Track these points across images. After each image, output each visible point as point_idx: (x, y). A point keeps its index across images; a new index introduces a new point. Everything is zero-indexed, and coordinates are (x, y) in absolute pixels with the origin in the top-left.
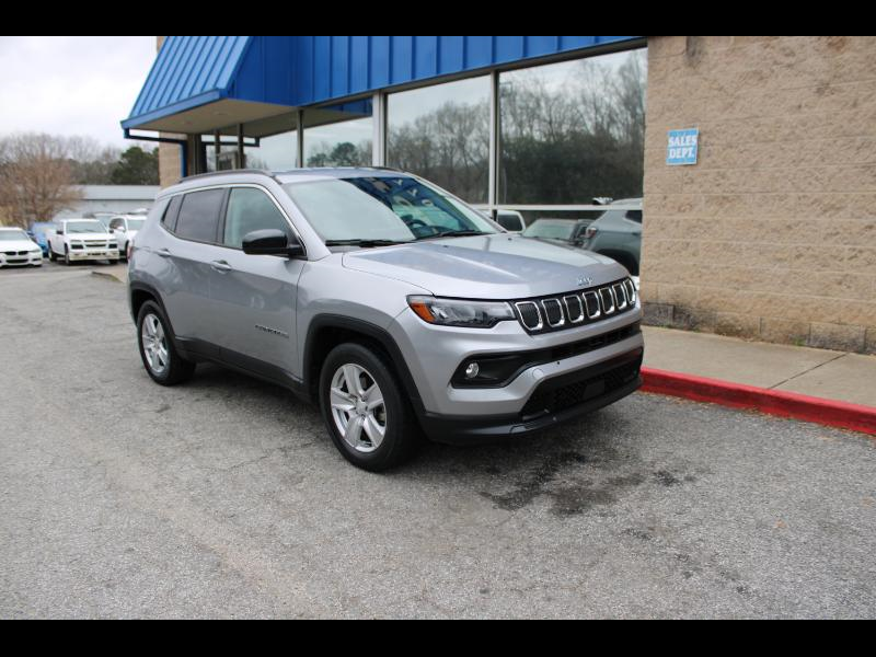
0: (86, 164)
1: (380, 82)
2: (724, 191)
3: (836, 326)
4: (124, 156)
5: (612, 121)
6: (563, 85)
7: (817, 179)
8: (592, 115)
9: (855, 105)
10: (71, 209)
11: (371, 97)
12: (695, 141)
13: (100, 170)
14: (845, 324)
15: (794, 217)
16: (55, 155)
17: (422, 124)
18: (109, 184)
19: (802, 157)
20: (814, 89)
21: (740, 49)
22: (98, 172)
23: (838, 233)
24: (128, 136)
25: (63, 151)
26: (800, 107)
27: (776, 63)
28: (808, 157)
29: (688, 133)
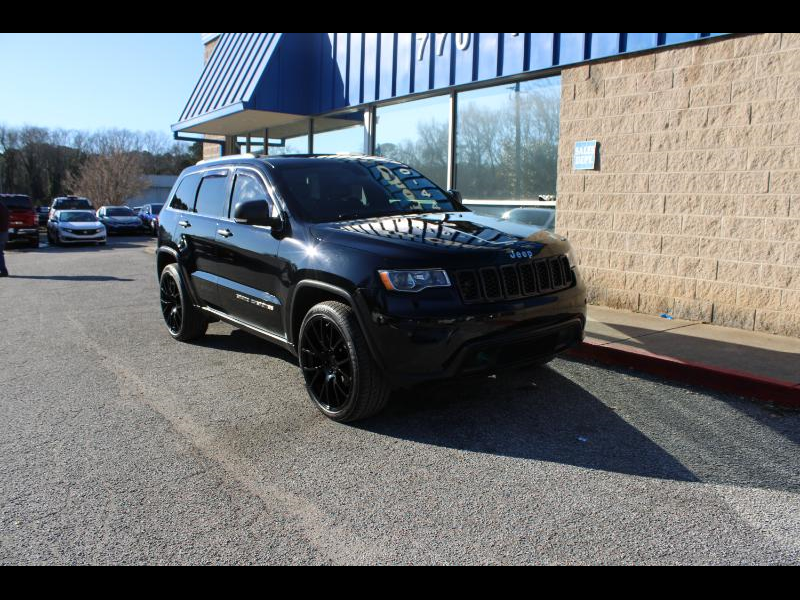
1: (369, 98)
9: (705, 125)
11: (362, 111)
12: (594, 151)
13: (171, 160)
14: (698, 299)
15: (663, 213)
16: (132, 148)
19: (669, 165)
20: (678, 111)
23: (693, 226)
24: (176, 137)
25: (139, 144)
26: (668, 125)
27: (651, 90)
28: (673, 165)
29: (589, 144)
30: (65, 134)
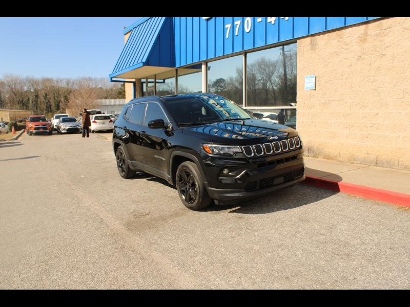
1: (203, 58)
2: (325, 100)
3: (366, 155)
7: (358, 95)
9: (370, 64)
11: (201, 64)
12: (314, 80)
13: (112, 92)
14: (369, 154)
15: (350, 110)
16: (94, 86)
20: (356, 58)
21: (330, 42)
23: (366, 117)
24: (112, 81)
26: (351, 66)
27: (342, 48)
28: (355, 86)
29: (312, 77)
30: (61, 81)
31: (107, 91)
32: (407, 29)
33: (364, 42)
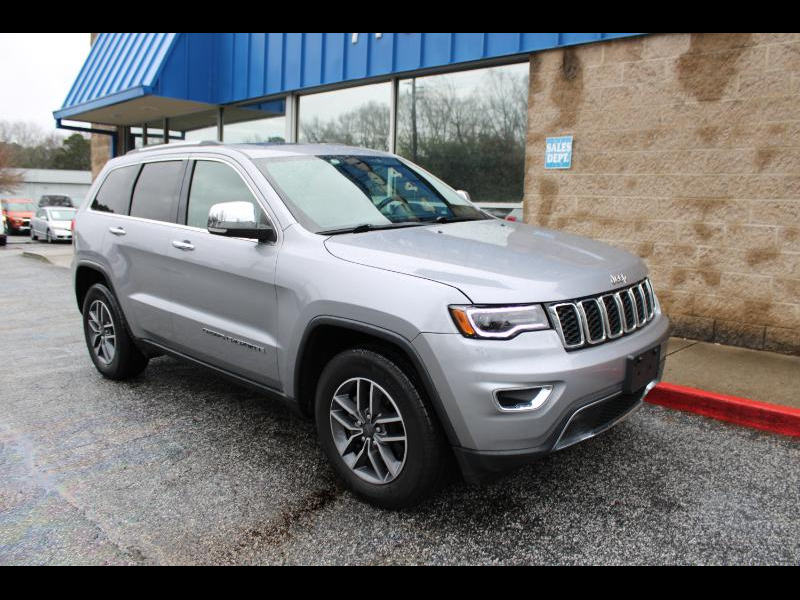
0: (30, 149)
1: (293, 84)
2: (594, 194)
3: (690, 317)
4: (66, 142)
5: (516, 125)
6: (476, 91)
7: (674, 185)
8: (502, 119)
10: (10, 191)
11: (284, 99)
12: (569, 148)
13: (44, 154)
14: (696, 315)
17: (345, 121)
18: (50, 168)
19: (661, 165)
20: (672, 106)
21: (609, 67)
22: (41, 157)
24: (60, 126)
25: (7, 135)
27: (639, 81)
28: (666, 166)
29: (563, 141)
31: (31, 152)
32: (794, 50)
33: (692, 71)
